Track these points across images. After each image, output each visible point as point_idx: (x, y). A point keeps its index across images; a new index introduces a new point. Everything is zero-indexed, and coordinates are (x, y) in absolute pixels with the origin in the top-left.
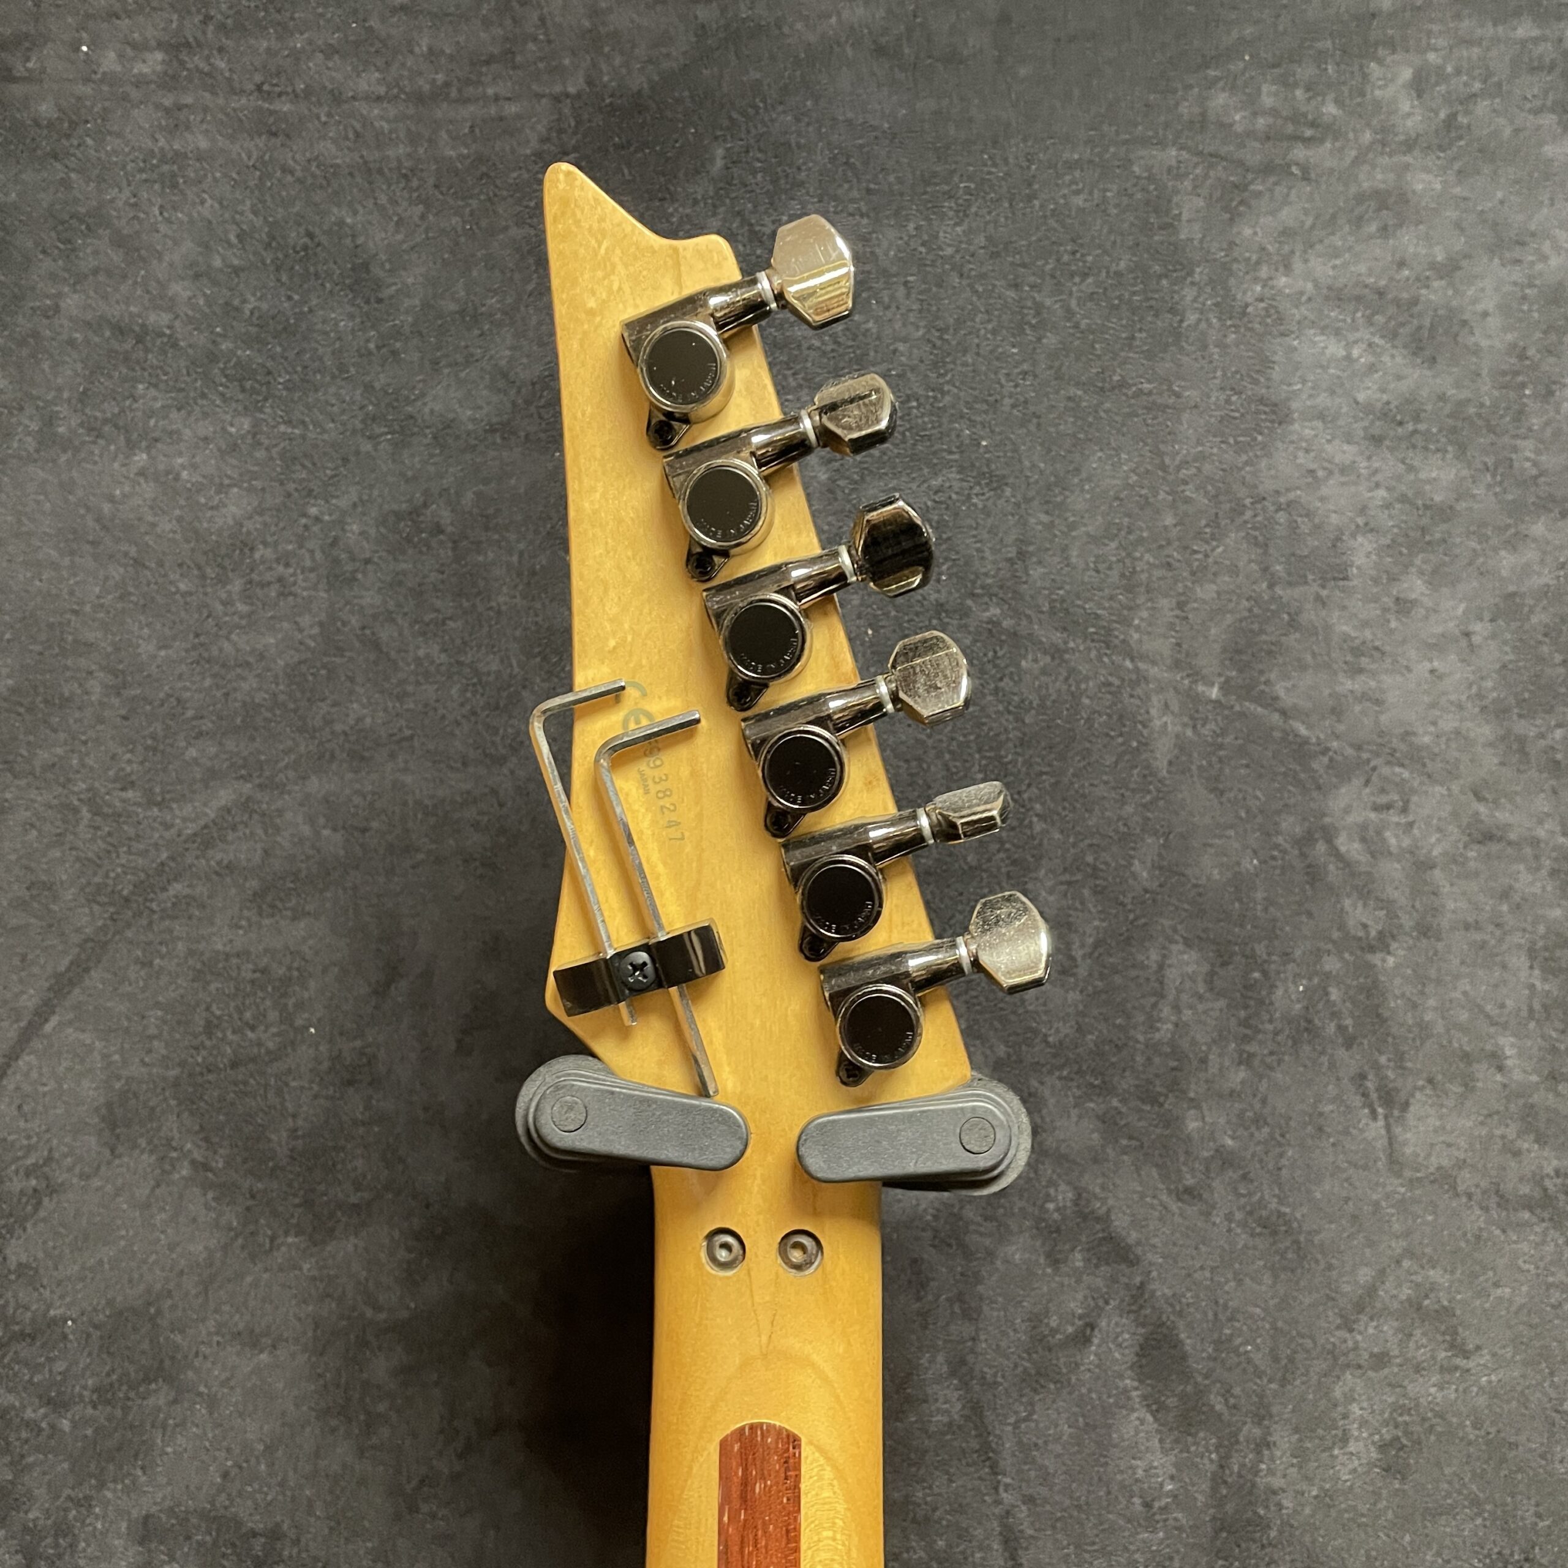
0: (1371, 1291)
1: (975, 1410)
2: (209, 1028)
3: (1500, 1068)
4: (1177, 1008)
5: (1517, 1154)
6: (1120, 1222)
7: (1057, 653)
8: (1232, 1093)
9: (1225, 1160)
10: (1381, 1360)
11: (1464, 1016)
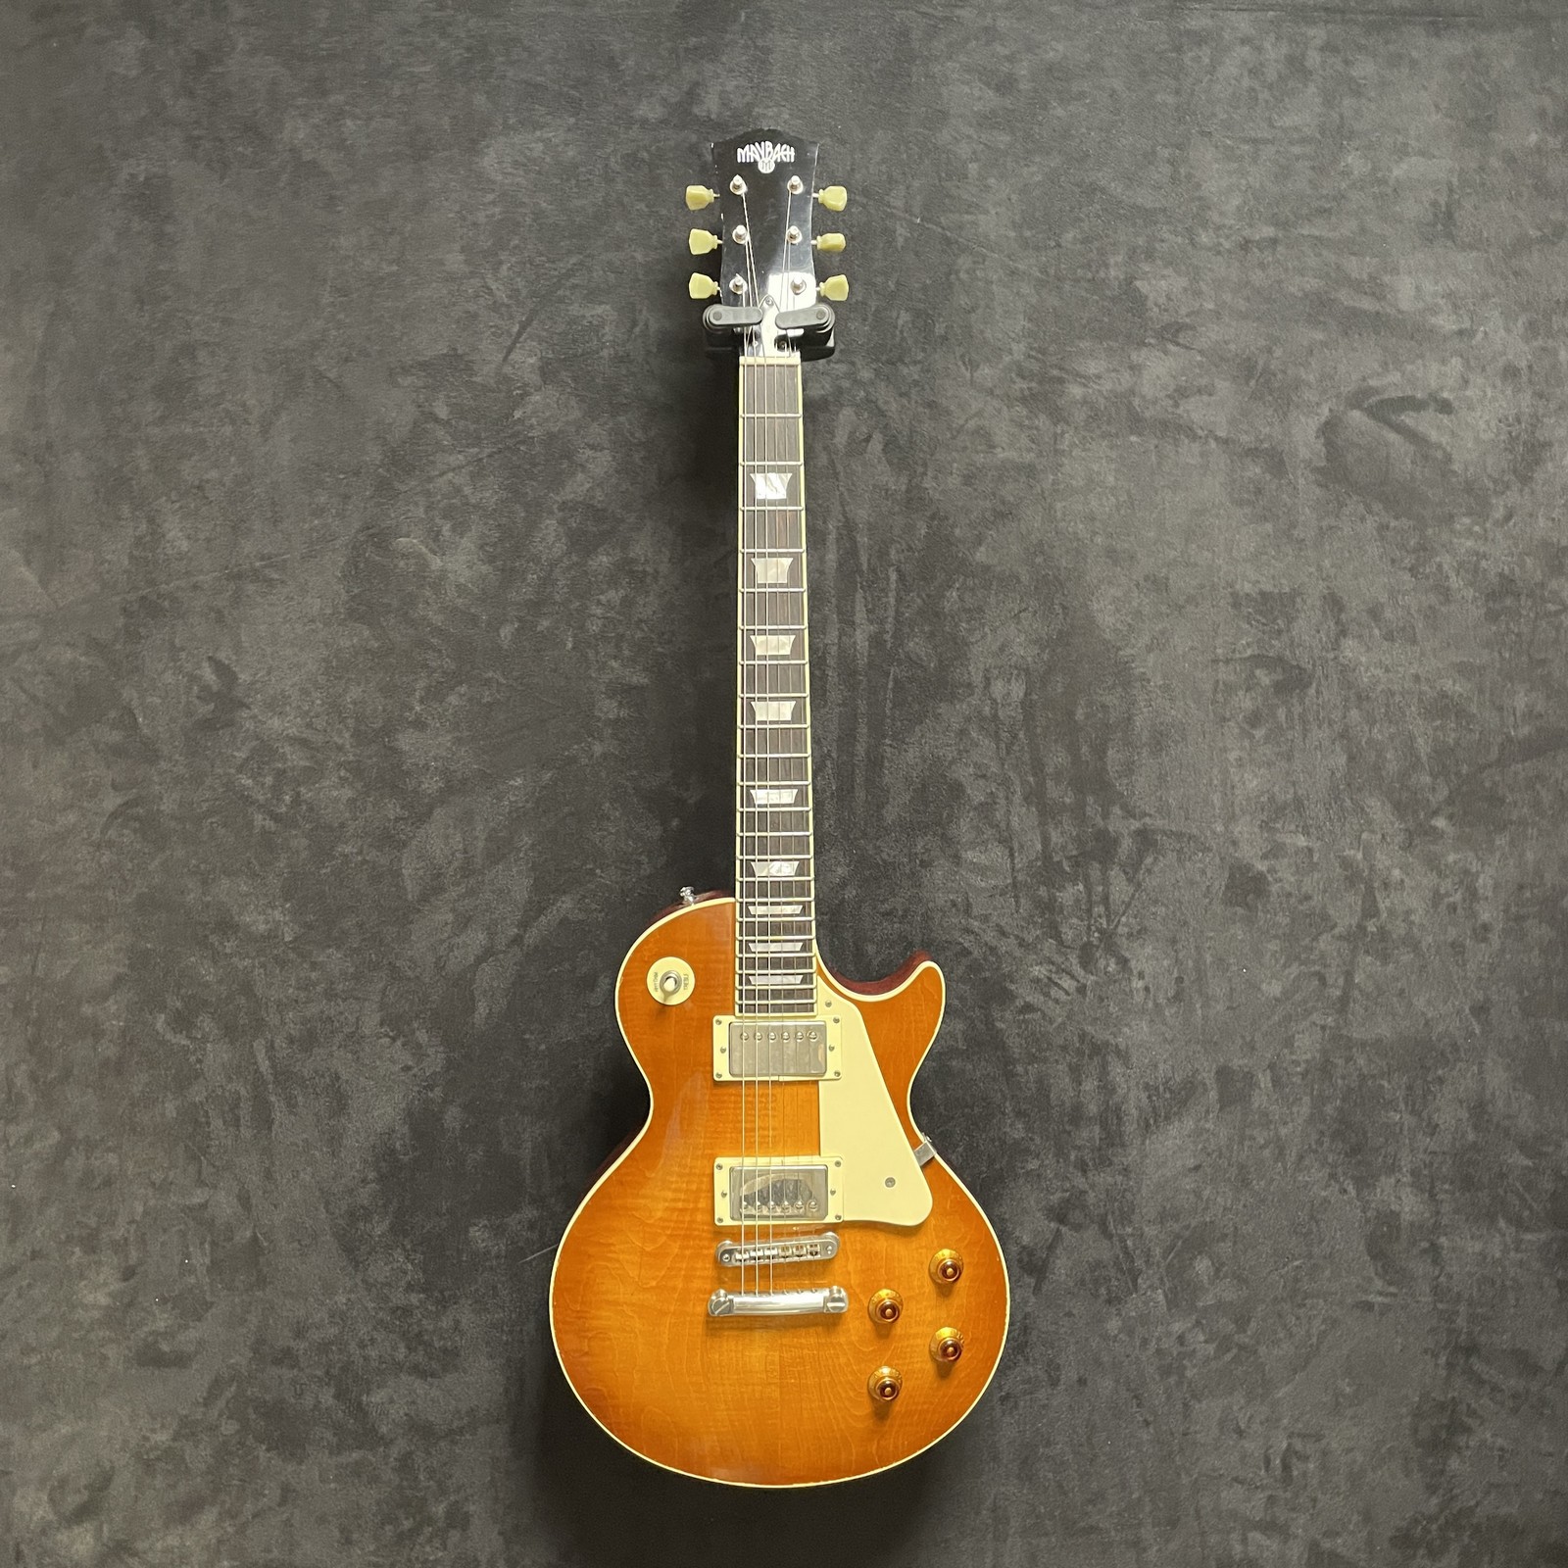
0: (962, 426)
1: (832, 462)
2: (574, 341)
3: (1011, 354)
4: (902, 332)
5: (1014, 383)
6: (880, 403)
7: (864, 206)
8: (919, 362)
9: (916, 383)
10: (965, 448)
11: (1000, 336)
